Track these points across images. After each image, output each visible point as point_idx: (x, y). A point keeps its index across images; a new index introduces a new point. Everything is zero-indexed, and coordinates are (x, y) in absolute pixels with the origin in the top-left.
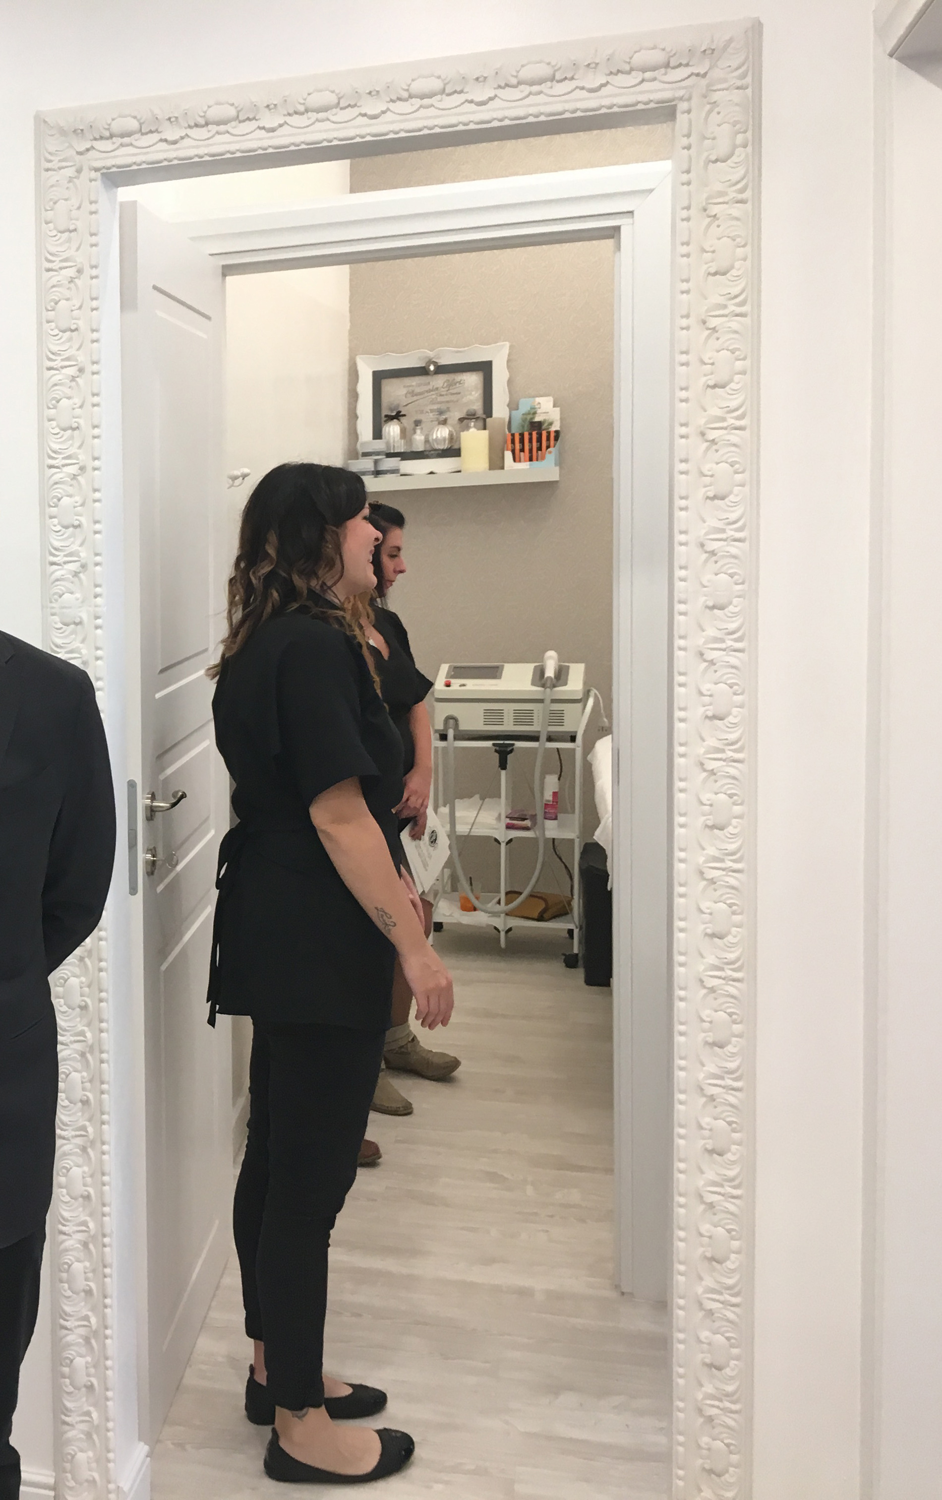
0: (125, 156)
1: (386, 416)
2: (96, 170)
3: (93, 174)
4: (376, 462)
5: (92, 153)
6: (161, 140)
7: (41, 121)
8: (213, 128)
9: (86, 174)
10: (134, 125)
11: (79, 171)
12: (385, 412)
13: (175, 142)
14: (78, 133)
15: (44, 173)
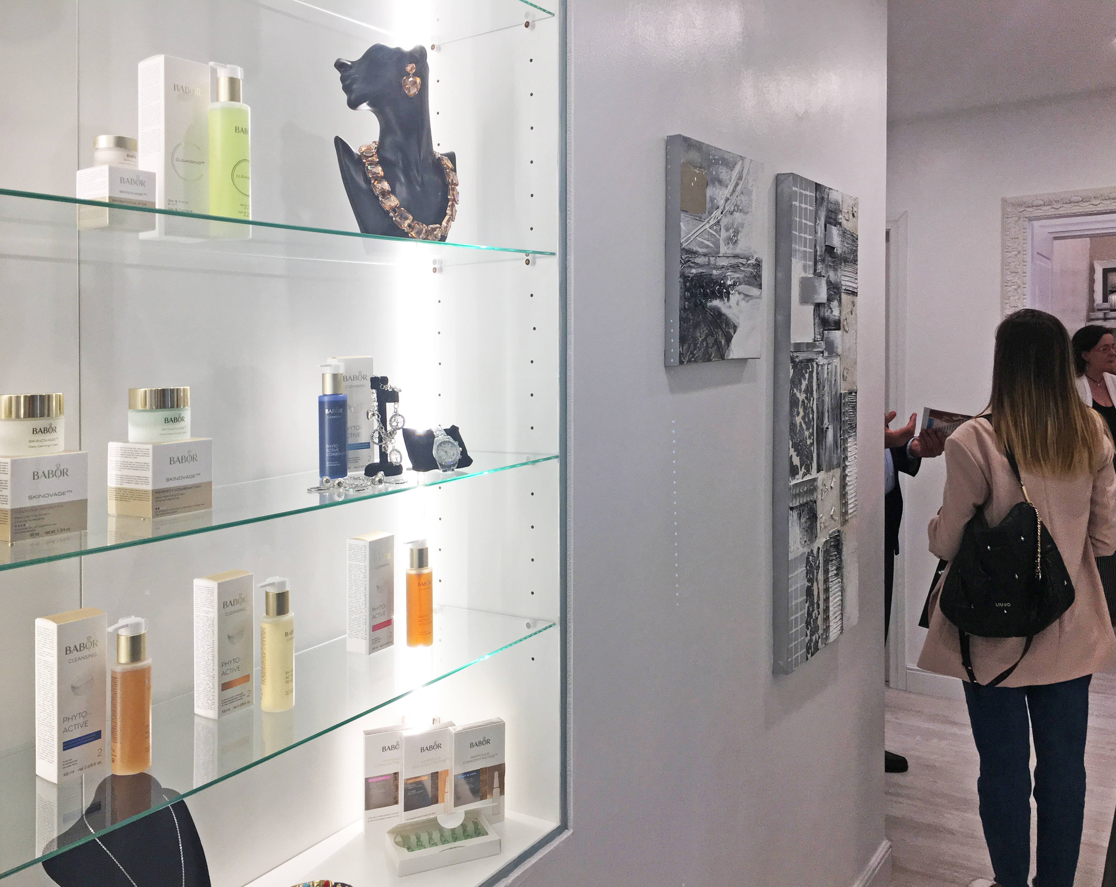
0: (1037, 213)
1: (1110, 291)
2: (1026, 218)
3: (1025, 219)
4: (1105, 314)
5: (1024, 212)
6: (1052, 208)
7: (1004, 201)
8: (1073, 204)
9: (1022, 219)
10: (1042, 202)
11: (1019, 218)
12: (1109, 289)
13: (1057, 209)
14: (1020, 205)
15: (1005, 219)
